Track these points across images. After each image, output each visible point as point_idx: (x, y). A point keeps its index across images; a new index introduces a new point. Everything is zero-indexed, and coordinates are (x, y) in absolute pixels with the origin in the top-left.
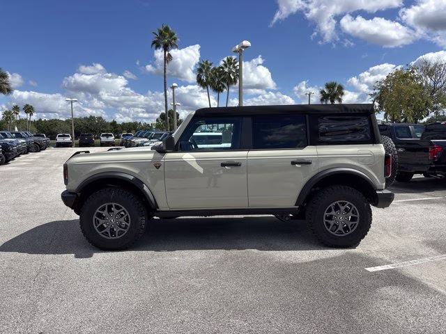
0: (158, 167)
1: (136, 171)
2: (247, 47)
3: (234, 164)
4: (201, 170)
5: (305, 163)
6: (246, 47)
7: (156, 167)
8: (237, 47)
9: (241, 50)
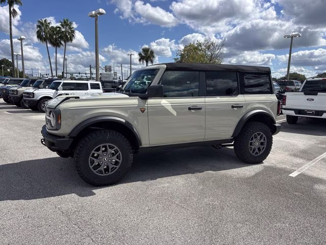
0: (143, 111)
1: (126, 115)
2: (103, 14)
3: (197, 109)
4: (175, 113)
5: (239, 107)
6: (101, 14)
7: (141, 111)
8: (94, 12)
9: (96, 16)
